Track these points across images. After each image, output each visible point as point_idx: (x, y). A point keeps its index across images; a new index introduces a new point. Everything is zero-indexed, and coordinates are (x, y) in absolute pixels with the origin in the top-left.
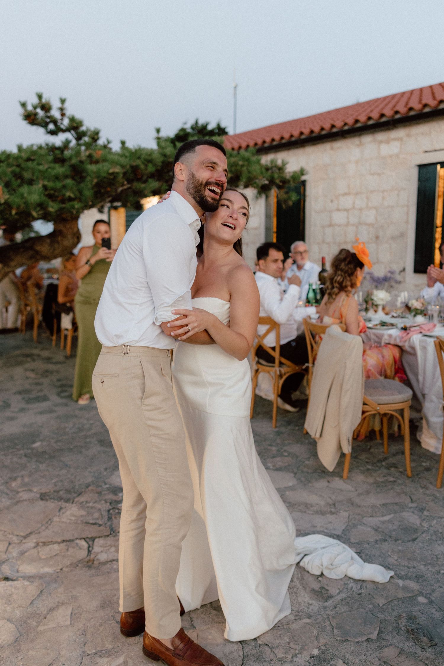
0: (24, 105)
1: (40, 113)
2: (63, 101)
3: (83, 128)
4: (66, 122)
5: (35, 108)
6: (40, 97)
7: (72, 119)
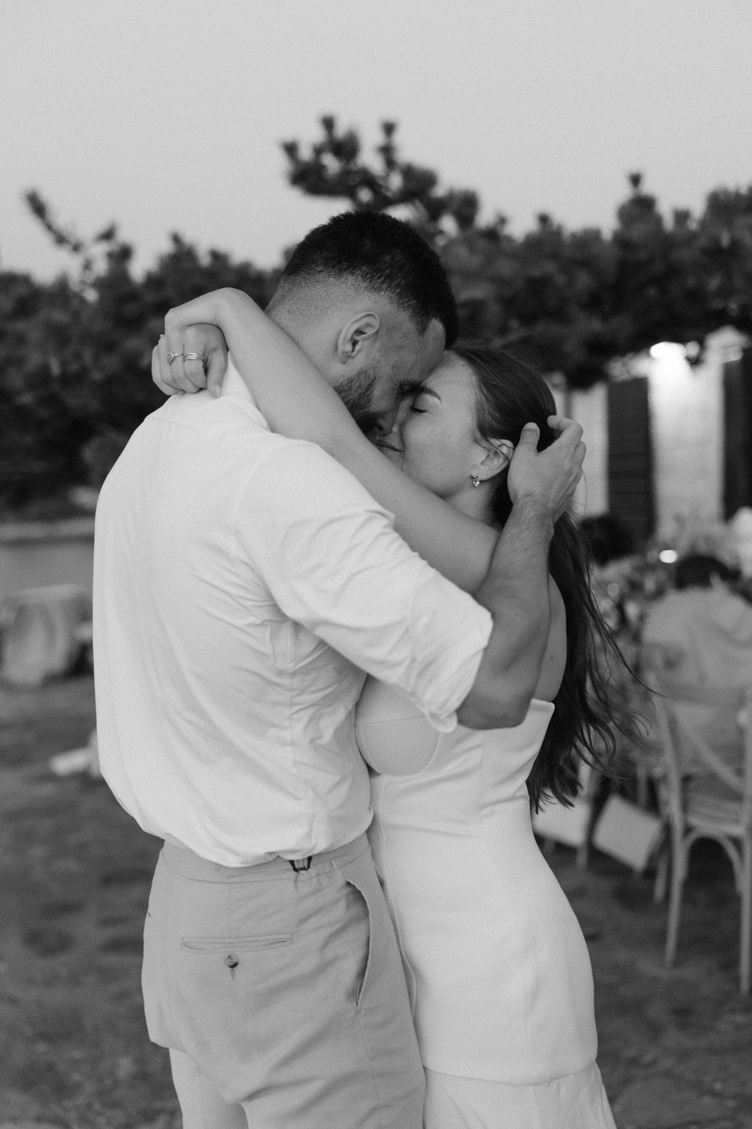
0: (291, 149)
1: (332, 164)
2: (389, 129)
3: (440, 191)
4: (396, 182)
5: (318, 151)
6: (328, 123)
7: (409, 173)
